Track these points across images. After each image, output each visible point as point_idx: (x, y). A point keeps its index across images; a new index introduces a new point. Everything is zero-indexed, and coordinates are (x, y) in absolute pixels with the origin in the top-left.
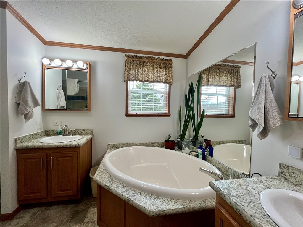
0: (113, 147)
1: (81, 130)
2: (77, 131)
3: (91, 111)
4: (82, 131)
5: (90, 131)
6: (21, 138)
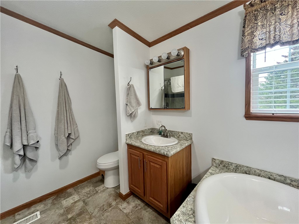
0: (221, 166)
1: (179, 132)
2: (175, 132)
3: (189, 109)
4: (181, 134)
5: (189, 136)
6: (130, 135)
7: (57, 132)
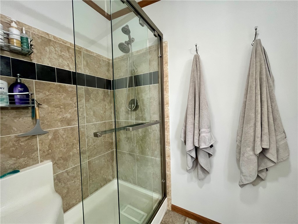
7: (240, 139)
